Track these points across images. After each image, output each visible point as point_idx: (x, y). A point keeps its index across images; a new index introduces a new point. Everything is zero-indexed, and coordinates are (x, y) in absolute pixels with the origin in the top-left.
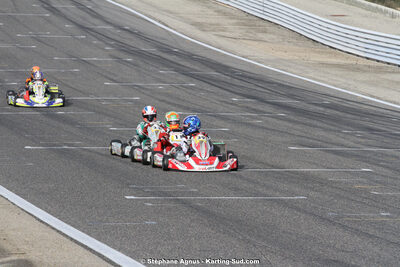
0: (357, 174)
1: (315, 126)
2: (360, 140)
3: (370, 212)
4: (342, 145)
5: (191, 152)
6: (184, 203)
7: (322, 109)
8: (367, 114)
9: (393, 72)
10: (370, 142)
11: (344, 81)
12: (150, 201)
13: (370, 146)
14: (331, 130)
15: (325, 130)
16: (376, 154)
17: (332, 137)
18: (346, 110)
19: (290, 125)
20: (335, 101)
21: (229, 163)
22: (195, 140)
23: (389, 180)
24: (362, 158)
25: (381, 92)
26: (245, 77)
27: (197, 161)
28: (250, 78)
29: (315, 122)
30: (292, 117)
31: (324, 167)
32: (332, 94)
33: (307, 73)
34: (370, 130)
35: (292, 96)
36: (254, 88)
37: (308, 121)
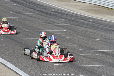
0: (62, 32)
1: (50, 18)
2: (63, 22)
3: (66, 43)
4: (58, 23)
5: (50, 52)
6: (13, 39)
7: (52, 12)
8: (65, 14)
9: (73, 2)
10: (66, 22)
11: (59, 4)
12: (3, 39)
13: (66, 24)
14: (55, 19)
15: (53, 19)
16: (68, 26)
17: (55, 21)
18: (59, 13)
19: (43, 17)
20: (56, 10)
21: (69, 58)
22: (53, 47)
23: (72, 34)
24: (64, 27)
25: (69, 8)
26: (30, 2)
27: (54, 57)
28: (32, 3)
29: (50, 16)
30: (44, 15)
31: (53, 30)
32: (55, 8)
33: (48, 2)
34: (66, 19)
35: (44, 9)
36: (33, 6)
37: (49, 16)
